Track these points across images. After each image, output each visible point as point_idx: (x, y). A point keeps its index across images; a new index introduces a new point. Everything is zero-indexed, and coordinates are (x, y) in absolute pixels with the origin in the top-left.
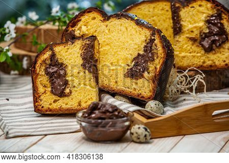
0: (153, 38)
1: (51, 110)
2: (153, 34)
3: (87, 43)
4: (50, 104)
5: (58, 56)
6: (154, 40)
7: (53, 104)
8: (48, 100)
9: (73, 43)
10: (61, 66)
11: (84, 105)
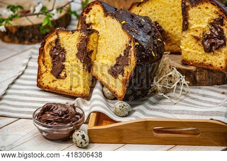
0: (130, 45)
1: (48, 88)
2: (130, 42)
3: (83, 35)
5: (61, 42)
7: (51, 83)
8: (48, 79)
9: (73, 33)
11: (74, 90)
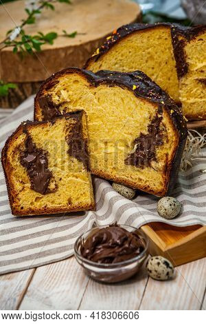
0: (159, 116)
1: (33, 211)
2: (160, 111)
3: (73, 122)
4: (32, 203)
5: (35, 141)
6: (162, 118)
7: (35, 203)
8: (28, 198)
9: (53, 124)
10: (40, 153)
11: (75, 203)
